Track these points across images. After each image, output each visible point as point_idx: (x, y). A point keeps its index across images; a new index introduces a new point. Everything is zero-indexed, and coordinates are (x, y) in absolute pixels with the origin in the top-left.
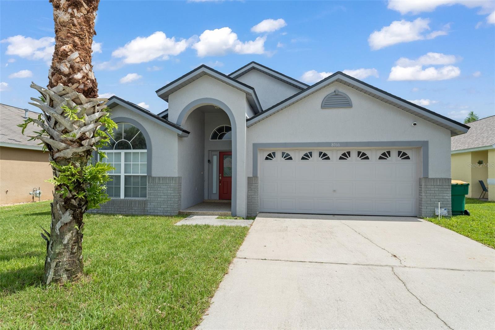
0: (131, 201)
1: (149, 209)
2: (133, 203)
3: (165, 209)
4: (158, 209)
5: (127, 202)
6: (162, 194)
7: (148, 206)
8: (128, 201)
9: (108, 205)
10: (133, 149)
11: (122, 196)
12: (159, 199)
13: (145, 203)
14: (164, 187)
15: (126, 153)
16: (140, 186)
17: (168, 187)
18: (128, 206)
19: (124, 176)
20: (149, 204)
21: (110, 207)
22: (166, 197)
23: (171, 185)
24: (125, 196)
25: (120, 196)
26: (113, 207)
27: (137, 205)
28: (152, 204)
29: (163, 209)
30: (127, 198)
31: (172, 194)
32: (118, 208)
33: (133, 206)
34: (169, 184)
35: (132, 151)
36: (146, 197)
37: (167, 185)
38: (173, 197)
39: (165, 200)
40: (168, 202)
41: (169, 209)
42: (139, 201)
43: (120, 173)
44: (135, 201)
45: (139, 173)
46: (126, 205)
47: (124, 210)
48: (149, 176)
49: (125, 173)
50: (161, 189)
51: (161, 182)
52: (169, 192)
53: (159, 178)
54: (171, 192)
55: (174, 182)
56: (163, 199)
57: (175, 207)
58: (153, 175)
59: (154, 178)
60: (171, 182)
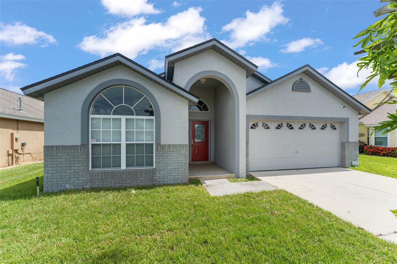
0: (136, 172)
1: (158, 178)
2: (139, 174)
3: (176, 177)
4: (169, 177)
5: (132, 173)
6: (172, 162)
7: (157, 175)
8: (132, 171)
9: (106, 178)
10: (136, 115)
11: (123, 166)
12: (169, 167)
13: (154, 171)
14: (174, 155)
15: (127, 119)
16: (146, 154)
17: (179, 154)
18: (133, 177)
19: (125, 144)
20: (157, 173)
21: (109, 180)
22: (177, 164)
23: (182, 152)
24: (127, 166)
25: (121, 167)
26: (113, 180)
27: (144, 175)
28: (161, 173)
29: (173, 177)
30: (130, 168)
31: (183, 162)
32: (120, 180)
33: (138, 176)
34: (180, 152)
35: (135, 117)
36: (153, 166)
37: (178, 152)
38: (184, 164)
39: (176, 167)
40: (179, 170)
41: (180, 177)
42: (145, 171)
43: (121, 141)
44: (141, 171)
45: (144, 141)
46: (130, 176)
47: (128, 182)
48: (158, 144)
49: (126, 141)
50: (171, 157)
51: (171, 150)
52: (180, 159)
53: (169, 146)
54: (182, 159)
55: (185, 150)
56: (173, 167)
57: (186, 174)
58: (163, 142)
59: (163, 146)
60: (182, 149)
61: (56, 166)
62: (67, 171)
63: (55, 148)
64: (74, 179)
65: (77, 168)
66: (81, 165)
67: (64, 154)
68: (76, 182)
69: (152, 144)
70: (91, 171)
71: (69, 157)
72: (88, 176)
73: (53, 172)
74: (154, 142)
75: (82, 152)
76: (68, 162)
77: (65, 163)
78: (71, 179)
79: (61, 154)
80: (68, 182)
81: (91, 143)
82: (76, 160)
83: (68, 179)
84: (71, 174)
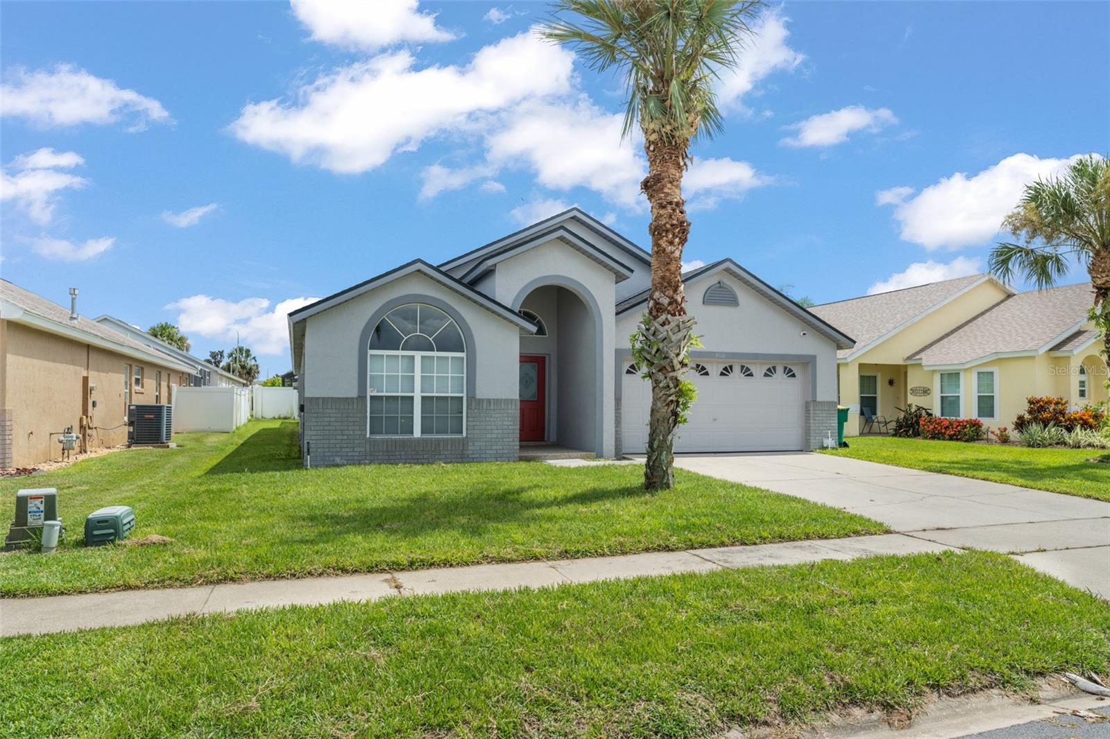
0: (437, 442)
1: (469, 452)
2: (442, 444)
3: (499, 451)
4: (487, 452)
5: (432, 443)
6: (493, 427)
7: (470, 448)
8: (431, 440)
9: (393, 449)
10: (437, 351)
11: (417, 433)
12: (488, 436)
13: (464, 442)
14: (497, 415)
15: (423, 358)
16: (451, 414)
17: (505, 415)
18: (433, 449)
19: (420, 397)
20: (470, 444)
21: (397, 453)
22: (500, 431)
23: (510, 411)
24: (423, 432)
25: (412, 433)
26: (403, 453)
27: (449, 448)
28: (476, 444)
29: (496, 453)
30: (425, 436)
31: (510, 427)
33: (441, 448)
34: (506, 411)
35: (436, 353)
36: (462, 433)
37: (502, 411)
38: (512, 431)
39: (499, 436)
40: (504, 440)
41: (507, 451)
42: (451, 440)
43: (413, 392)
44: (445, 441)
45: (448, 393)
46: (429, 448)
47: (425, 457)
48: (471, 398)
49: (422, 392)
50: (492, 419)
51: (492, 408)
52: (505, 423)
53: (489, 401)
54: (509, 423)
55: (513, 408)
56: (495, 436)
57: (515, 447)
58: (479, 395)
59: (480, 401)
60: (509, 407)
61: (322, 428)
62: (338, 437)
63: (321, 401)
64: (347, 450)
65: (351, 432)
66: (358, 428)
67: (334, 411)
68: (349, 454)
69: (462, 398)
70: (369, 438)
71: (340, 415)
72: (368, 446)
73: (319, 437)
74: (464, 395)
75: (360, 407)
76: (340, 424)
77: (335, 424)
78: (344, 450)
79: (329, 411)
80: (339, 454)
81: (369, 394)
82: (350, 419)
83: (339, 450)
84: (343, 441)
